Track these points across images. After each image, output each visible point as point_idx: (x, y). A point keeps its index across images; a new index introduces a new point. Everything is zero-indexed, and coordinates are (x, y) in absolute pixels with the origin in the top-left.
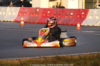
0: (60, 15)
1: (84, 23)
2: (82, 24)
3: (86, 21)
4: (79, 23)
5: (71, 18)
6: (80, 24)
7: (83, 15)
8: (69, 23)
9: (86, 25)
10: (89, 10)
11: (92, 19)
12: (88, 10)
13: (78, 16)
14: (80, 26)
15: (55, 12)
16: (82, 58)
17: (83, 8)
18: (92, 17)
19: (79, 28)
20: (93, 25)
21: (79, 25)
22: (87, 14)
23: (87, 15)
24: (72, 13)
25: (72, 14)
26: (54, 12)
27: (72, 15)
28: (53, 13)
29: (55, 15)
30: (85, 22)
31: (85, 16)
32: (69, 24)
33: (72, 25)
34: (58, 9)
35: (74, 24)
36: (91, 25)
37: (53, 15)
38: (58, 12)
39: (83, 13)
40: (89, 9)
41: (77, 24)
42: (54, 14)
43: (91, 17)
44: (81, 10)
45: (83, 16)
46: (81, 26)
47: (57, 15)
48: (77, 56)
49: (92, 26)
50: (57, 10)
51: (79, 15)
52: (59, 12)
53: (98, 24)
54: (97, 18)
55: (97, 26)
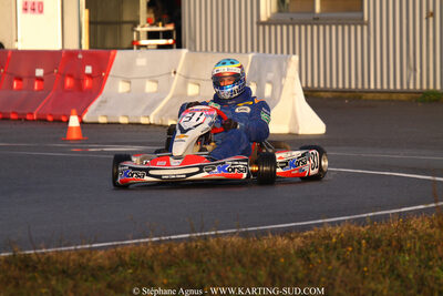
1: (95, 113)
2: (85, 118)
3: (104, 102)
4: (74, 111)
5: (38, 90)
6: (80, 117)
7: (89, 76)
8: (32, 114)
9: (102, 120)
10: (114, 56)
11: (129, 92)
12: (109, 54)
13: (69, 82)
16: (127, 259)
17: (81, 46)
18: (128, 84)
19: (75, 135)
20: (135, 121)
21: (74, 122)
22: (105, 71)
23: (107, 75)
24: (41, 68)
25: (39, 72)
27: (40, 79)
30: (99, 106)
31: (99, 79)
32: (28, 117)
33: (42, 120)
35: (50, 118)
36: (123, 120)
39: (89, 70)
40: (112, 53)
43: (122, 87)
44: (80, 56)
45: (87, 83)
46: (82, 122)
48: (101, 253)
49: (130, 124)
51: (71, 76)
53: (155, 115)
54: (150, 87)
55: (150, 124)
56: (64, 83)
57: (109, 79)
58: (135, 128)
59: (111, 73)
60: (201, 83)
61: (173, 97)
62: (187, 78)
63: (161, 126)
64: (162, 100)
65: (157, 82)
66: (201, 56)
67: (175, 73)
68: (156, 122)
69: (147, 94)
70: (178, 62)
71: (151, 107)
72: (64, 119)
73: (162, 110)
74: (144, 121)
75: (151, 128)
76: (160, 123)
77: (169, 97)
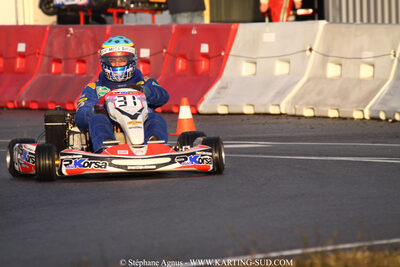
0: (81, 61)
1: (214, 102)
2: (202, 108)
3: (224, 88)
4: (185, 100)
6: (194, 106)
7: (205, 56)
9: (222, 110)
10: (236, 30)
11: (254, 75)
12: (230, 28)
13: (181, 64)
14: (193, 114)
15: (55, 44)
18: (253, 66)
20: (262, 111)
21: (185, 112)
22: (224, 50)
23: (227, 55)
24: (146, 47)
25: (145, 53)
26: (51, 45)
27: (145, 61)
28: (47, 50)
29: (58, 61)
30: (219, 92)
31: (218, 59)
34: (71, 30)
36: (248, 110)
37: (46, 60)
38: (73, 43)
39: (205, 48)
40: (233, 27)
41: (178, 106)
42: (50, 56)
43: (247, 69)
44: (194, 32)
45: (203, 65)
46: (196, 114)
47: (67, 59)
49: (255, 114)
50: (68, 32)
51: (183, 57)
52: (79, 42)
53: (288, 103)
54: (281, 68)
55: (281, 114)
56: (174, 65)
57: (230, 59)
58: (262, 119)
59: (232, 52)
60: (343, 61)
61: (309, 80)
62: (326, 56)
63: (294, 116)
64: (296, 83)
65: (289, 62)
66: (343, 28)
67: (311, 50)
68: (289, 112)
69: (276, 78)
70: (315, 36)
71: (282, 93)
72: (175, 110)
73: (295, 97)
74: (273, 110)
75: (283, 120)
76: (293, 112)
77: (304, 80)
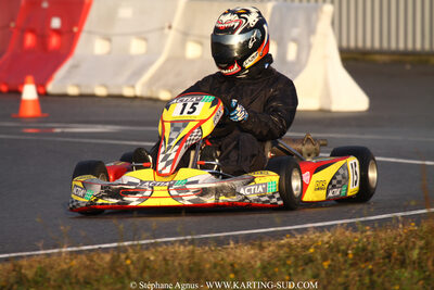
1: (63, 82)
2: (51, 88)
3: (75, 67)
4: (30, 78)
7: (57, 32)
9: (73, 91)
10: (90, 4)
11: (109, 53)
12: (83, 2)
13: (30, 40)
14: (39, 94)
18: (107, 43)
19: (30, 111)
20: (115, 91)
22: (77, 25)
23: (80, 31)
30: (69, 72)
31: (69, 36)
35: (3, 89)
36: (100, 91)
39: (56, 23)
43: (100, 47)
44: (45, 5)
45: (54, 41)
46: (43, 95)
49: (110, 96)
51: (32, 31)
53: (143, 85)
54: (137, 47)
55: (136, 97)
56: (22, 40)
57: (82, 36)
58: (115, 102)
59: (85, 27)
60: (204, 40)
61: (167, 61)
62: (186, 35)
63: (151, 98)
64: (151, 64)
65: (145, 39)
66: (206, 5)
67: (170, 27)
69: (132, 57)
71: (138, 73)
74: (128, 92)
75: (137, 103)
76: (148, 95)
77: (161, 60)
